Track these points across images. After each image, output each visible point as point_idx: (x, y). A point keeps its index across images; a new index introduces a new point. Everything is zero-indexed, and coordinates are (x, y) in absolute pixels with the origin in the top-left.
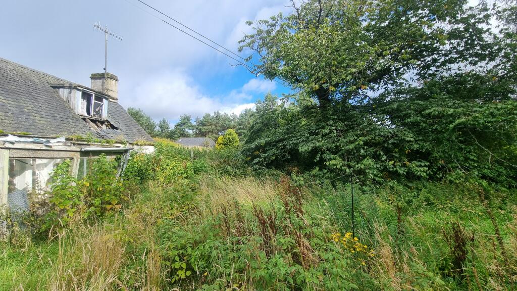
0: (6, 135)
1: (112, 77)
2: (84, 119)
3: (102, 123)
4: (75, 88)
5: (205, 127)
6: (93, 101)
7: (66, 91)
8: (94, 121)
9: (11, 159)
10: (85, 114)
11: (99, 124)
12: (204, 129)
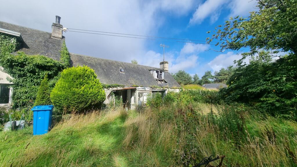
0: (138, 87)
1: (166, 63)
2: (157, 80)
3: (162, 81)
4: (154, 70)
5: (220, 77)
6: (159, 73)
7: (152, 71)
8: (159, 80)
9: (139, 93)
10: (157, 78)
11: (161, 81)
12: (220, 78)
